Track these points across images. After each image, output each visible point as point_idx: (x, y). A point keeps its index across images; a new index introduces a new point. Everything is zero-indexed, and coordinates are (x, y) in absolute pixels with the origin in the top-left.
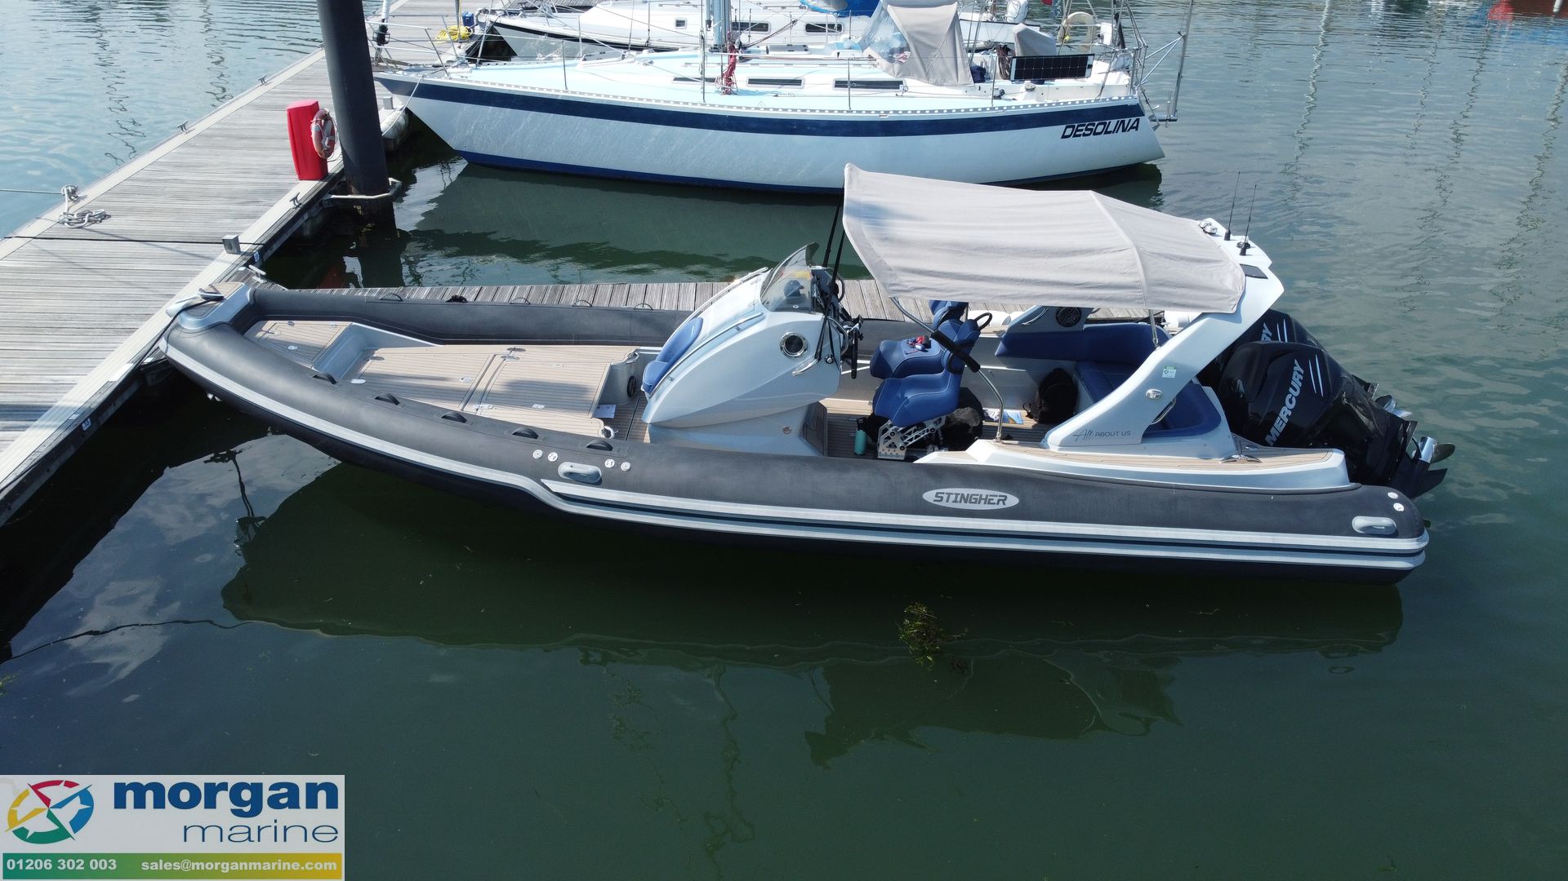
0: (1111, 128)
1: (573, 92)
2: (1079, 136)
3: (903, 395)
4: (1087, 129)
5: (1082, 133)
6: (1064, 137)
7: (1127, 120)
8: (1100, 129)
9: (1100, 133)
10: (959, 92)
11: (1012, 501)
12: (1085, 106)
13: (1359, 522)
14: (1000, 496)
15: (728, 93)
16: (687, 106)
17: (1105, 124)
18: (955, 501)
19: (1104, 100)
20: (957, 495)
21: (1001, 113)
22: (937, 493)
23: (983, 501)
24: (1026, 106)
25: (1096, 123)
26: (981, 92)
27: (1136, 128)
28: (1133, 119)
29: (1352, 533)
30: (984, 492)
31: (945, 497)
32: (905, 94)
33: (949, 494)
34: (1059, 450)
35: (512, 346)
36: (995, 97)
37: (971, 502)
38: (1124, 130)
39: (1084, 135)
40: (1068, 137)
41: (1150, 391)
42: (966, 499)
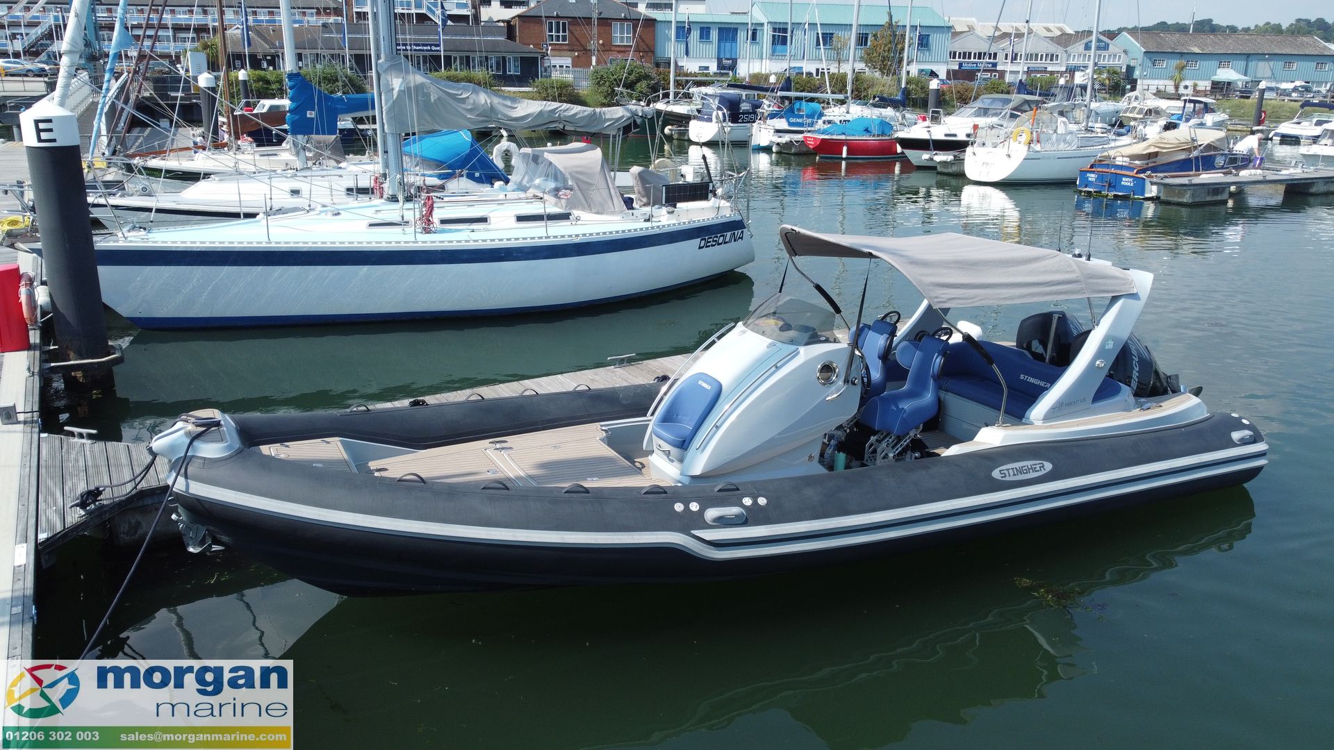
0: (727, 240)
1: (277, 243)
2: (709, 246)
3: (897, 407)
4: (714, 241)
5: (710, 244)
6: (700, 248)
7: (736, 232)
8: (721, 240)
9: (721, 244)
10: (618, 218)
11: (1048, 466)
12: (711, 222)
13: (1236, 436)
14: (1039, 464)
15: (427, 231)
16: (399, 245)
17: (723, 236)
18: (1014, 475)
19: (722, 217)
20: (1013, 469)
21: (657, 231)
22: (1000, 471)
23: (1031, 470)
24: (669, 225)
25: (719, 235)
26: (634, 217)
27: (742, 238)
28: (740, 231)
29: (1233, 444)
30: (1028, 463)
31: (1006, 472)
32: (579, 222)
33: (1008, 470)
34: (1043, 423)
35: (491, 440)
36: (645, 221)
37: (1024, 473)
38: (735, 241)
39: (712, 245)
40: (702, 247)
41: (1098, 362)
42: (1020, 471)
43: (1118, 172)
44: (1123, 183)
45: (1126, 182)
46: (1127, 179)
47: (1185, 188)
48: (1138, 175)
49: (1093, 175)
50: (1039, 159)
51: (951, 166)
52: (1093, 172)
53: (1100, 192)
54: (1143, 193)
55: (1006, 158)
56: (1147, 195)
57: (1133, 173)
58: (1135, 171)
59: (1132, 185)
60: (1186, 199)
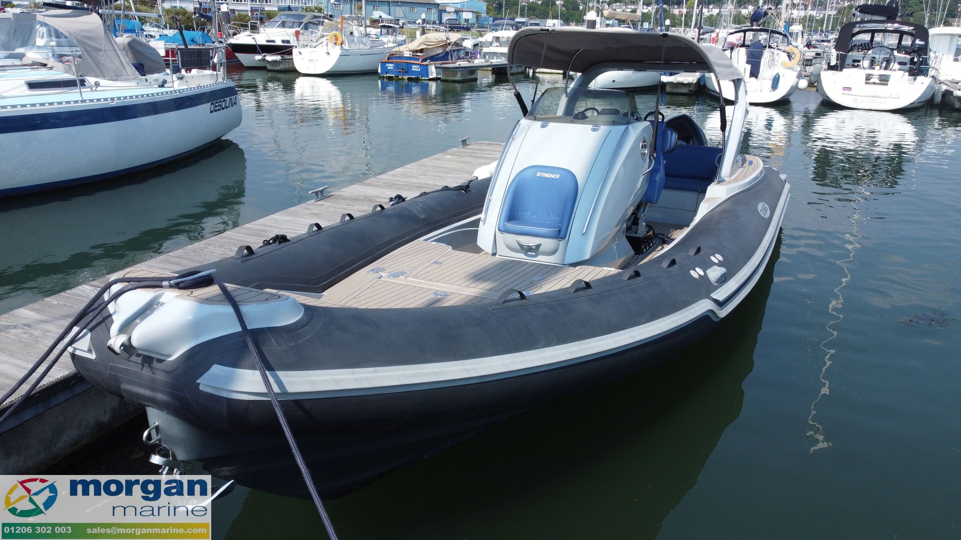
0: (227, 104)
2: (215, 111)
4: (220, 106)
6: (212, 112)
7: (232, 97)
8: (224, 105)
9: (224, 108)
10: (133, 84)
12: (215, 88)
17: (224, 101)
25: (221, 100)
26: (148, 83)
27: (235, 103)
28: (234, 97)
32: (99, 89)
36: (160, 86)
38: (231, 106)
39: (218, 110)
43: (409, 61)
44: (413, 69)
45: (415, 68)
46: (415, 66)
47: (458, 70)
48: (423, 63)
49: (390, 65)
50: (349, 55)
51: (279, 65)
52: (392, 63)
53: (397, 77)
54: (428, 76)
55: (327, 55)
56: (431, 77)
57: (419, 62)
58: (420, 60)
59: (419, 70)
60: (458, 77)
